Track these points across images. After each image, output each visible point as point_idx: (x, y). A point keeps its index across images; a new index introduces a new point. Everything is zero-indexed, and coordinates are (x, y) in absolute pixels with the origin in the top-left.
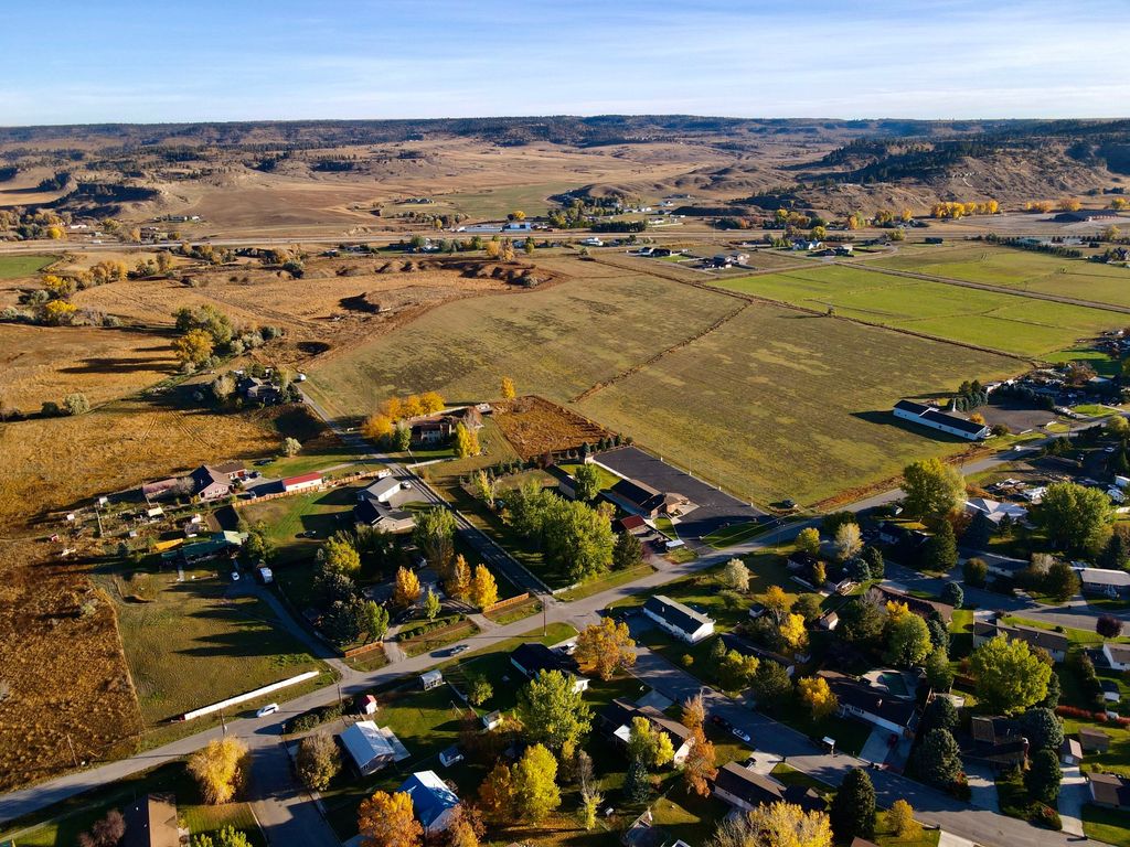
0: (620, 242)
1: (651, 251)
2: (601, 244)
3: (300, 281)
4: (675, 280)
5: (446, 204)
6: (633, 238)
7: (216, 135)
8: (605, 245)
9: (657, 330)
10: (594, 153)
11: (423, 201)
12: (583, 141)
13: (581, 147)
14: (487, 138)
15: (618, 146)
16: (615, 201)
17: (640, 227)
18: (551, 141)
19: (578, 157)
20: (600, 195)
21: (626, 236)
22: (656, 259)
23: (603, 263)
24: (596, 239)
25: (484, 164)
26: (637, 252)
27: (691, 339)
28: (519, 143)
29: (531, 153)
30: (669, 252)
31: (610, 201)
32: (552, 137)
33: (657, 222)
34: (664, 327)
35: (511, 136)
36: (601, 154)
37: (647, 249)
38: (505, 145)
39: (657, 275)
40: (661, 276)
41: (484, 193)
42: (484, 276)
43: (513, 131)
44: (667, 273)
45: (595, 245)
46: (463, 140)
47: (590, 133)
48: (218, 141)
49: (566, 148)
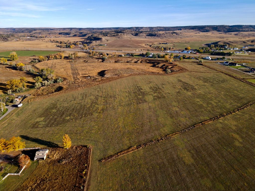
0: (218, 59)
1: (229, 63)
2: (210, 59)
3: (103, 63)
4: (233, 77)
5: (172, 45)
6: (224, 58)
7: (135, 29)
8: (212, 60)
9: (205, 105)
10: (229, 34)
11: (166, 44)
12: (227, 31)
13: (225, 32)
14: (199, 30)
15: (237, 32)
16: (226, 45)
17: (229, 54)
18: (217, 31)
19: (223, 35)
20: (222, 44)
21: (221, 57)
22: (229, 67)
23: (205, 66)
24: (210, 57)
25: (193, 36)
26: (223, 63)
27: (222, 115)
28: (207, 31)
29: (209, 34)
30: (236, 64)
31: (224, 46)
32: (218, 30)
33: (238, 53)
34: (211, 103)
35: (206, 30)
36: (231, 34)
37: (227, 62)
38: (203, 32)
39: (225, 74)
40: (226, 74)
41: (187, 43)
42: (158, 67)
43: (206, 28)
44: (230, 73)
45: (208, 60)
46: (192, 30)
47: (230, 29)
48: (135, 30)
49: (221, 33)
